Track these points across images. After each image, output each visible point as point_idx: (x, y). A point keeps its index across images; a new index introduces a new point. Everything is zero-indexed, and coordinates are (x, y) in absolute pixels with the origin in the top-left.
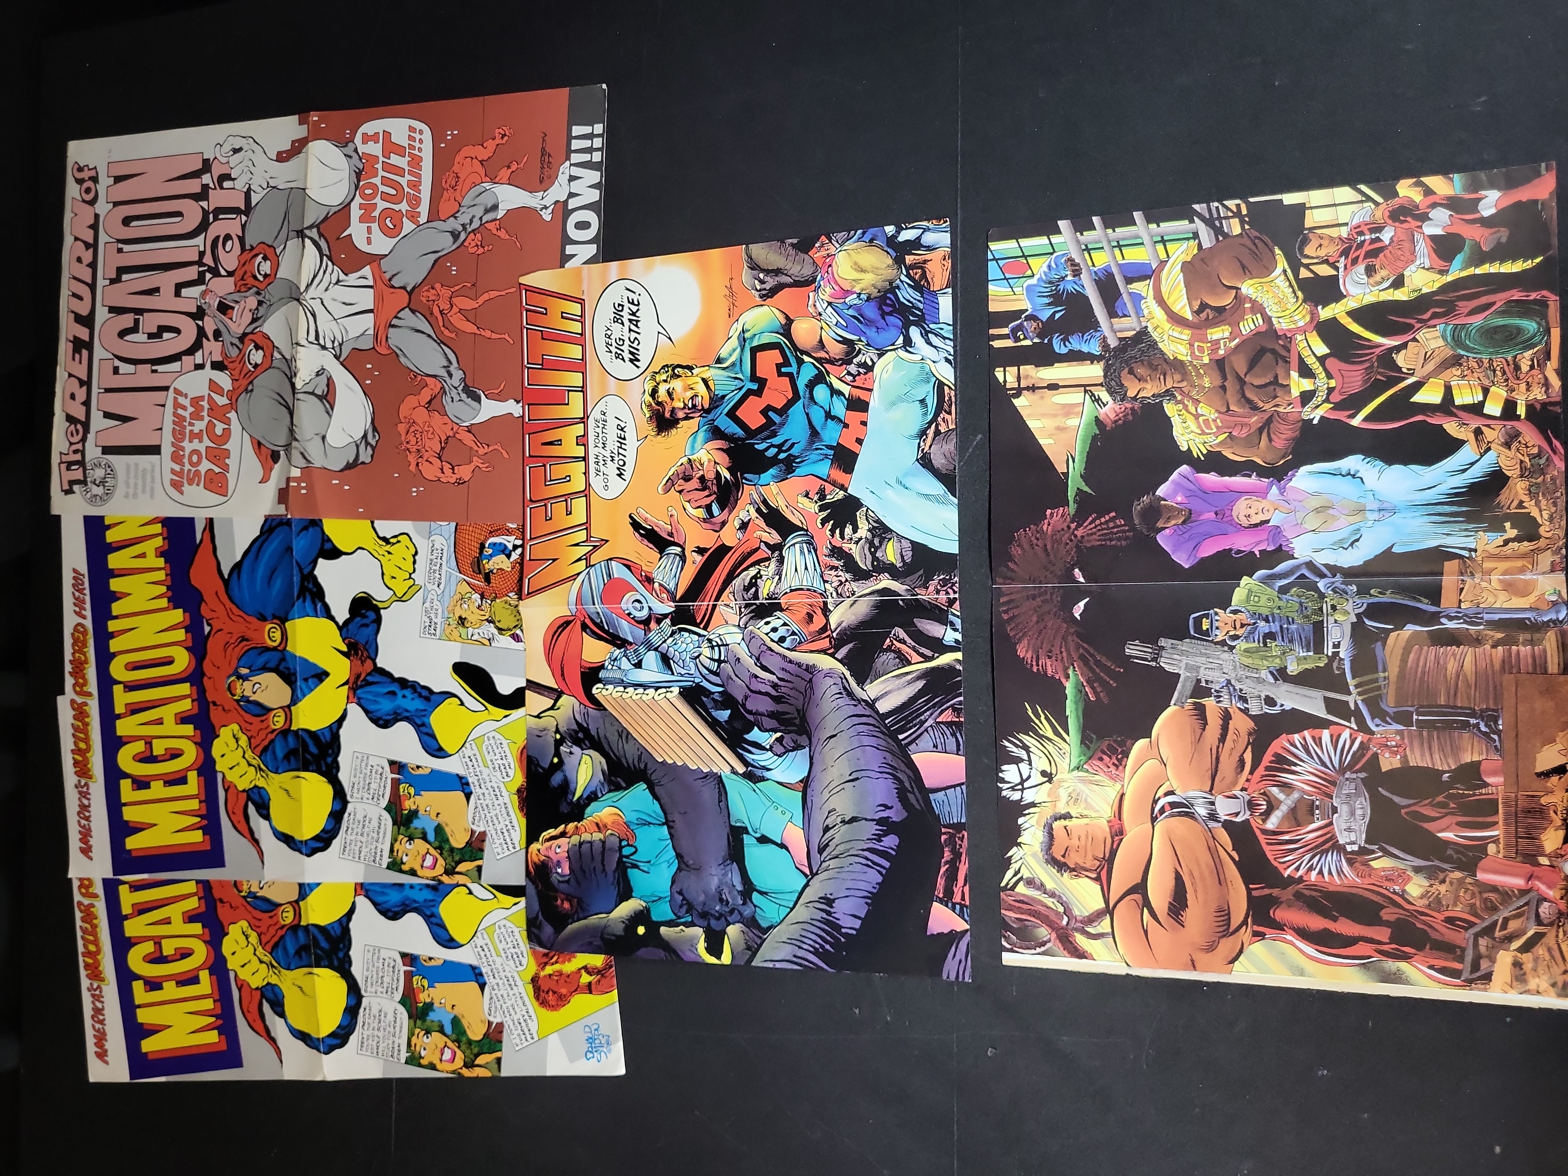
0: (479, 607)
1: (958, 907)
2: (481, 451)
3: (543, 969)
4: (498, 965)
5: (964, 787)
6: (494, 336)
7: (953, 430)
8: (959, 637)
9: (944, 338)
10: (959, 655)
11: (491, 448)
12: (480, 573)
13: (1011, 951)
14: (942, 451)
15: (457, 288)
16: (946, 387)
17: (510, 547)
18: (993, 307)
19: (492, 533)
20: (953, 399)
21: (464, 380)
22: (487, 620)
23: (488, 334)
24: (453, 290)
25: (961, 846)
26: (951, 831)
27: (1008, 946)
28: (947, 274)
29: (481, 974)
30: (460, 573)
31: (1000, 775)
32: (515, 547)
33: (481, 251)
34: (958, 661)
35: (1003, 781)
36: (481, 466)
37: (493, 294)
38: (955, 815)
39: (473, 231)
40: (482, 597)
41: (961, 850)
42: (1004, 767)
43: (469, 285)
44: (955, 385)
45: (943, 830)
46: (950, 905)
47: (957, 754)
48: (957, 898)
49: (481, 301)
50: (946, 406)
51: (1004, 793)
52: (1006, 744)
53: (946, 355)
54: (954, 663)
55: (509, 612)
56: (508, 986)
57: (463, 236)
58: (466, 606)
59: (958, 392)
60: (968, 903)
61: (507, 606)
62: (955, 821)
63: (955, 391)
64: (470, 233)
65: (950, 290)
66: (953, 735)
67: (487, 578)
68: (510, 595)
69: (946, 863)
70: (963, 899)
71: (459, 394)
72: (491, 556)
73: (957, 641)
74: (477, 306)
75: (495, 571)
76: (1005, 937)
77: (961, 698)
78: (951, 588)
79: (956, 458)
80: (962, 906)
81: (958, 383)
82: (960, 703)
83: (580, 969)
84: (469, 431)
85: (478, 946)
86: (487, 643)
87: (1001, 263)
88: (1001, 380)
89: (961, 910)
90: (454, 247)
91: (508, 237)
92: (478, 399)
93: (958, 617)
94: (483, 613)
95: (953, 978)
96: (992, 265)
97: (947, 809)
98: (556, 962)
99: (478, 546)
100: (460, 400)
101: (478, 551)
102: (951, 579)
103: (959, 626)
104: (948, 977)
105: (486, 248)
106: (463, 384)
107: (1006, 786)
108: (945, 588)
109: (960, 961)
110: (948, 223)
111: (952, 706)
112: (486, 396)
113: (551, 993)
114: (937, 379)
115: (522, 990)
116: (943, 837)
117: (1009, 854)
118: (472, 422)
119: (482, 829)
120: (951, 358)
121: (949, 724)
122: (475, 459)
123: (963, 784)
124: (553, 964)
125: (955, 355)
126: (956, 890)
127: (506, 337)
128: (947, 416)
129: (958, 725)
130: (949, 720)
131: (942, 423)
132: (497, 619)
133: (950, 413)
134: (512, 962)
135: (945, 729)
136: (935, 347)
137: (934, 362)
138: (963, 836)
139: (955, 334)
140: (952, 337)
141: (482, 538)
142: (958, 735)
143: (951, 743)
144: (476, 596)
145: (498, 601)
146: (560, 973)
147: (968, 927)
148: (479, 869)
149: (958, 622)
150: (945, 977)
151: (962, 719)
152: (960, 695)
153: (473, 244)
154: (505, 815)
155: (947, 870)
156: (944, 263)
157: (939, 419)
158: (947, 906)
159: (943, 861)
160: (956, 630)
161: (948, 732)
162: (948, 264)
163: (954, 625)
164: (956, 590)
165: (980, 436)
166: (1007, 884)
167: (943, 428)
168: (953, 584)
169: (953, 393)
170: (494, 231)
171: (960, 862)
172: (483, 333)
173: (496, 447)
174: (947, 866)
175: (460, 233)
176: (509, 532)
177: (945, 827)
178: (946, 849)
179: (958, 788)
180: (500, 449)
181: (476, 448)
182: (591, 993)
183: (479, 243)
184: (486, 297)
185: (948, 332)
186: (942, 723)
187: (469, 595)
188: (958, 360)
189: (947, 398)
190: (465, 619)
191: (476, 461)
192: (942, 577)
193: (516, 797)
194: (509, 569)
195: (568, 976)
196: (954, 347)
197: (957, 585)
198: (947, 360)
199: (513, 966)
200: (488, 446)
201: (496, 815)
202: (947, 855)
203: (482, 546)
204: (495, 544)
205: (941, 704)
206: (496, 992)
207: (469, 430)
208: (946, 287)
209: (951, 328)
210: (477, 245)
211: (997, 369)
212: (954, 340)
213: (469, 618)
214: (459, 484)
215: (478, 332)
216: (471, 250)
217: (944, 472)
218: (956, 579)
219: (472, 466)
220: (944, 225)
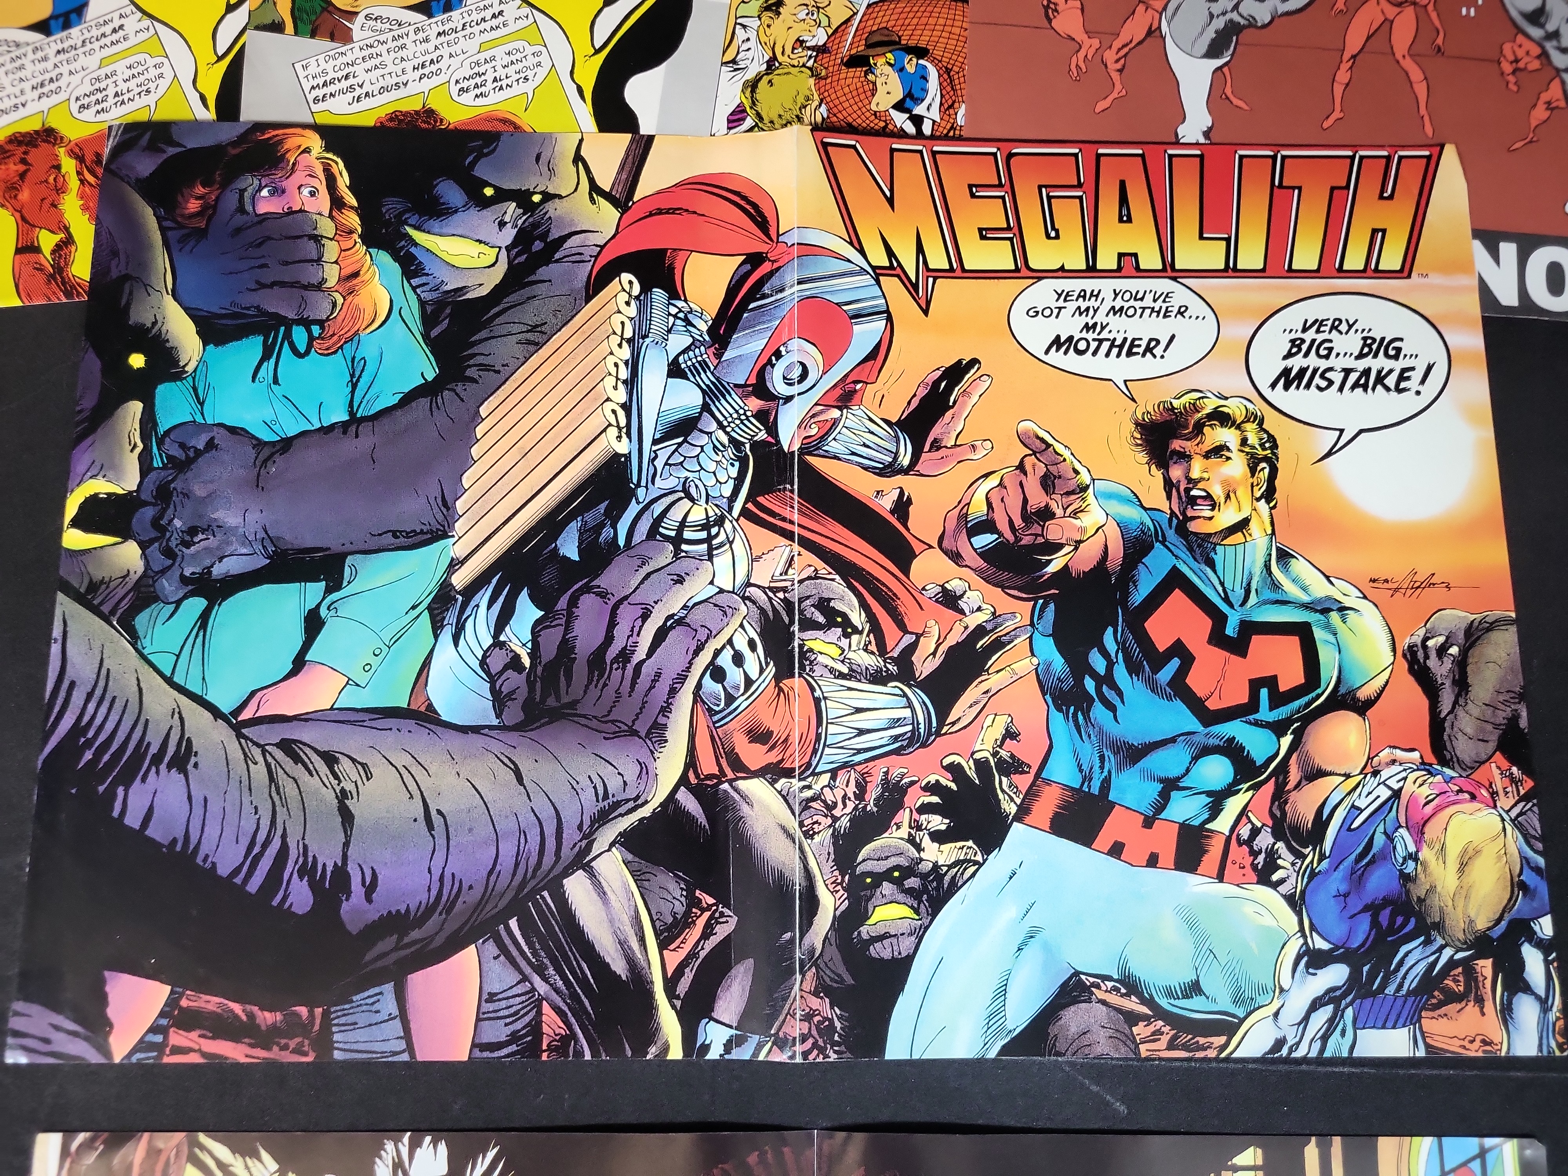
0: (800, 42)
1: (159, 1038)
2: (1110, 56)
3: (72, 153)
4: (83, 61)
5: (405, 1057)
6: (1338, 90)
7: (1137, 1051)
8: (714, 1054)
9: (1325, 1038)
10: (676, 1053)
11: (1115, 76)
12: (869, 46)
13: (65, 1152)
14: (1095, 1028)
15: (1434, 15)
16: (1223, 1039)
17: (919, 110)
18: (1386, 1146)
19: (946, 73)
20: (1200, 1055)
21: (1252, 23)
22: (774, 58)
23: (1343, 76)
24: (1430, 8)
25: (285, 1048)
26: (317, 1027)
27: (74, 1146)
28: (1454, 1047)
29: (67, 25)
30: (869, 6)
31: (428, 1139)
32: (917, 121)
33: (1507, 68)
34: (666, 1049)
35: (414, 1145)
36: (1082, 54)
37: (1421, 90)
38: (351, 1036)
39: (1544, 55)
40: (821, 50)
41: (275, 1048)
42: (442, 1147)
43: (1439, 41)
44: (1227, 1059)
45: (318, 1011)
46: (164, 1022)
47: (474, 1045)
48: (177, 1038)
49: (1408, 64)
50: (1185, 1038)
51: (389, 1146)
52: (491, 1154)
53: (1290, 1042)
54: (659, 1044)
55: (789, 105)
56: (39, 80)
57: (1536, 33)
58: (802, 15)
59: (1214, 1065)
60: (166, 1060)
61: (801, 100)
62: (336, 1037)
63: (1217, 1059)
64: (1543, 48)
65: (1421, 1053)
66: (514, 1038)
67: (858, 61)
68: (823, 109)
69: (251, 1016)
70: (177, 1050)
71: (1224, 14)
72: (902, 70)
73: (705, 1048)
74: (1399, 56)
75: (871, 77)
76: (93, 1140)
77: (588, 1056)
78: (815, 1045)
79: (1079, 1059)
80: (160, 1048)
81: (1232, 1066)
82: (579, 1054)
83: (67, 229)
84: (1150, 33)
85: (123, 21)
86: (729, 57)
87: (1476, 1166)
88: (1239, 1160)
89: (152, 1047)
90: (1514, 14)
91: (1534, 123)
92: (1212, 52)
93: (756, 1053)
94: (788, 50)
95: (15, 1023)
96: (1470, 1145)
97: (362, 1019)
98: (83, 181)
99: (922, 44)
100: (1212, 16)
101: (912, 43)
102: (834, 1044)
103: (736, 1054)
104: (17, 1014)
105: (1512, 79)
106: (1242, 22)
107: (405, 1151)
108: (814, 1032)
109: (47, 1041)
110: (1558, 1053)
111: (573, 1036)
112: (1219, 69)
113: (21, 168)
114: (1242, 1021)
115: (33, 108)
116: (303, 1011)
117: (264, 1155)
118: (1168, 40)
119: (357, 34)
120: (1284, 1052)
121: (535, 1028)
122: (1096, 43)
123: (412, 1055)
124: (78, 173)
125: (1287, 1060)
126: (194, 1035)
127: (1337, 114)
128: (1165, 1040)
129: (533, 1049)
130: (545, 1029)
131: (1152, 1028)
132: (776, 80)
133: (1171, 1046)
134: (88, 88)
135: (527, 1019)
136: (1306, 1019)
137: (1276, 1015)
138: (306, 1054)
139: (1333, 1061)
140: (1327, 1054)
141: (938, 53)
142: (513, 1048)
143: (497, 1032)
144: (821, 38)
145: (812, 81)
146: (60, 189)
147: (117, 1060)
148: (277, 27)
149: (743, 1053)
150: (19, 1006)
151: (544, 1057)
152: (595, 1053)
153: (1520, 53)
154: (382, 83)
155: (236, 1017)
156: (1477, 1043)
157: (1160, 1023)
158: (162, 1014)
159: (255, 1009)
160: (728, 1047)
161: (519, 1025)
162: (1475, 1051)
163: (739, 1045)
164: (811, 1057)
165: (1122, 1109)
166: (202, 1148)
167: (1140, 1030)
168: (822, 1051)
169: (1212, 1054)
170: (1545, 97)
171: (252, 1046)
172: (1345, 66)
173: (1118, 86)
174: (244, 1018)
175: (1542, 26)
176: (948, 108)
177: (326, 1015)
178: (279, 1016)
179: (403, 1045)
180: (1115, 95)
181: (1117, 44)
182: (19, 251)
183: (1521, 65)
184: (1416, 74)
185: (1338, 1046)
186: (540, 1013)
187: (825, 22)
188: (1281, 1067)
189: (1202, 1040)
190: (778, 14)
191: (1090, 45)
192: (838, 1025)
193: (418, 107)
194: (874, 107)
195: (54, 205)
196: (1305, 1060)
197: (820, 1059)
198: (1280, 1043)
199: (79, 92)
200: (1120, 71)
201: (383, 65)
202: (267, 1018)
203: (921, 52)
204: (925, 78)
205: (579, 1011)
206: (31, 56)
207: (1153, 32)
208: (1428, 1046)
209: (1345, 1054)
210: (1517, 61)
211: (1259, 1151)
212: (1320, 1060)
213: (778, 22)
214: (1046, 8)
215: (1346, 56)
216: (1507, 48)
217: (1053, 1030)
218: (833, 1057)
219: (1080, 36)
220: (1553, 1044)
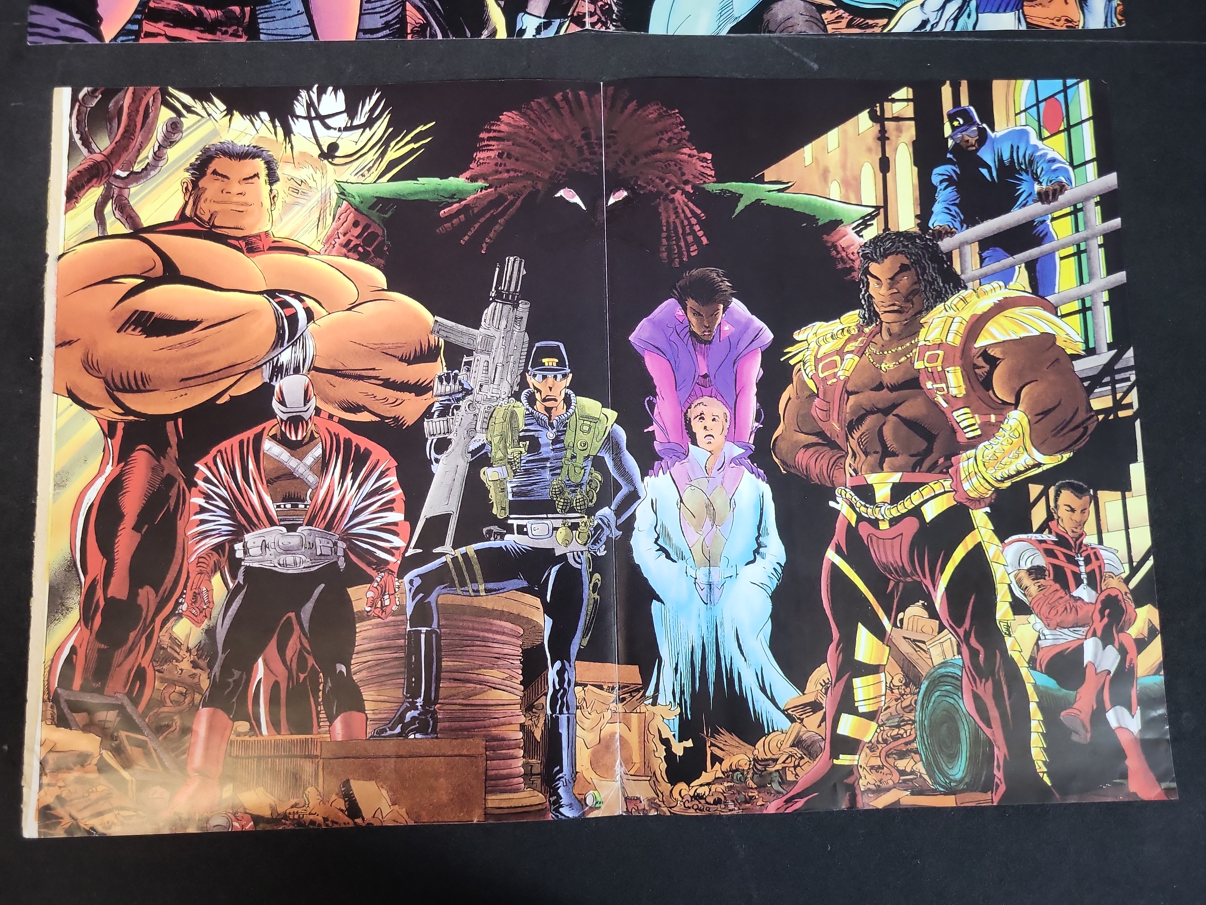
1: (136, 27)
5: (311, 39)
7: (825, 30)
8: (529, 34)
9: (956, 19)
10: (502, 34)
13: (74, 99)
14: (795, 15)
16: (885, 21)
18: (999, 86)
20: (869, 31)
25: (226, 33)
26: (247, 20)
27: (81, 95)
28: (1046, 23)
31: (330, 89)
34: (494, 32)
35: (321, 92)
38: (271, 25)
41: (219, 33)
42: (341, 94)
44: (889, 34)
45: (247, 9)
46: (139, 17)
47: (359, 30)
48: (148, 27)
50: (859, 20)
51: (303, 93)
52: (375, 97)
53: (932, 21)
54: (490, 28)
59: (879, 37)
60: (141, 41)
62: (261, 26)
63: (881, 34)
65: (1023, 27)
66: (387, 25)
69: (200, 13)
70: (148, 35)
73: (522, 32)
76: (94, 92)
77: (440, 37)
78: (599, 20)
79: (784, 35)
80: (137, 34)
81: (892, 38)
82: (434, 35)
87: (1060, 97)
88: (896, 95)
89: (130, 32)
93: (558, 32)
95: (33, 19)
96: (1057, 85)
97: (279, 14)
102: (612, 20)
103: (544, 34)
104: (33, 13)
107: (314, 97)
108: (598, 12)
109: (56, 30)
110: (1118, 26)
111: (429, 24)
114: (898, 9)
116: (237, 9)
117: (215, 100)
120: (928, 28)
121: (402, 19)
123: (316, 36)
125: (931, 33)
126: (161, 25)
128: (844, 22)
130: (409, 20)
131: (835, 15)
133: (849, 25)
135: (396, 13)
136: (943, 7)
137: (922, 5)
138: (241, 37)
139: (962, 34)
140: (958, 29)
142: (387, 32)
143: (375, 22)
147: (107, 41)
149: (550, 33)
150: (34, 8)
151: (409, 38)
152: (445, 35)
155: (190, 13)
156: (1062, 22)
157: (841, 11)
158: (136, 12)
159: (203, 8)
160: (538, 30)
161: (390, 17)
162: (1061, 26)
163: (545, 28)
164: (597, 28)
165: (816, 67)
166: (172, 96)
167: (827, 16)
168: (604, 24)
169: (877, 30)
171: (201, 32)
174: (195, 14)
177: (253, 13)
178: (220, 13)
179: (309, 31)
185: (965, 24)
186: (404, 10)
188: (926, 39)
189: (870, 22)
192: (615, 9)
196: (942, 33)
197: (603, 29)
198: (924, 23)
202: (211, 14)
205: (432, 8)
208: (1028, 23)
209: (970, 29)
211: (910, 90)
212: (953, 33)
217: (766, 17)
218: (612, 29)
220: (1115, 21)
